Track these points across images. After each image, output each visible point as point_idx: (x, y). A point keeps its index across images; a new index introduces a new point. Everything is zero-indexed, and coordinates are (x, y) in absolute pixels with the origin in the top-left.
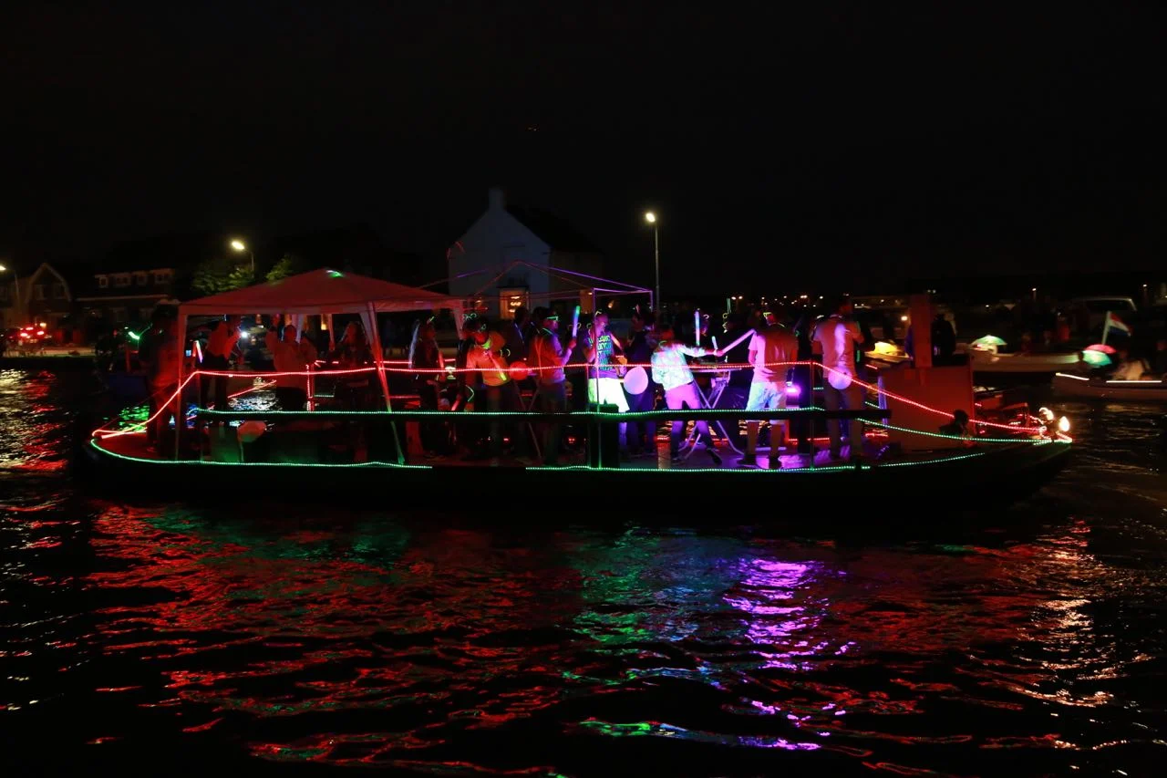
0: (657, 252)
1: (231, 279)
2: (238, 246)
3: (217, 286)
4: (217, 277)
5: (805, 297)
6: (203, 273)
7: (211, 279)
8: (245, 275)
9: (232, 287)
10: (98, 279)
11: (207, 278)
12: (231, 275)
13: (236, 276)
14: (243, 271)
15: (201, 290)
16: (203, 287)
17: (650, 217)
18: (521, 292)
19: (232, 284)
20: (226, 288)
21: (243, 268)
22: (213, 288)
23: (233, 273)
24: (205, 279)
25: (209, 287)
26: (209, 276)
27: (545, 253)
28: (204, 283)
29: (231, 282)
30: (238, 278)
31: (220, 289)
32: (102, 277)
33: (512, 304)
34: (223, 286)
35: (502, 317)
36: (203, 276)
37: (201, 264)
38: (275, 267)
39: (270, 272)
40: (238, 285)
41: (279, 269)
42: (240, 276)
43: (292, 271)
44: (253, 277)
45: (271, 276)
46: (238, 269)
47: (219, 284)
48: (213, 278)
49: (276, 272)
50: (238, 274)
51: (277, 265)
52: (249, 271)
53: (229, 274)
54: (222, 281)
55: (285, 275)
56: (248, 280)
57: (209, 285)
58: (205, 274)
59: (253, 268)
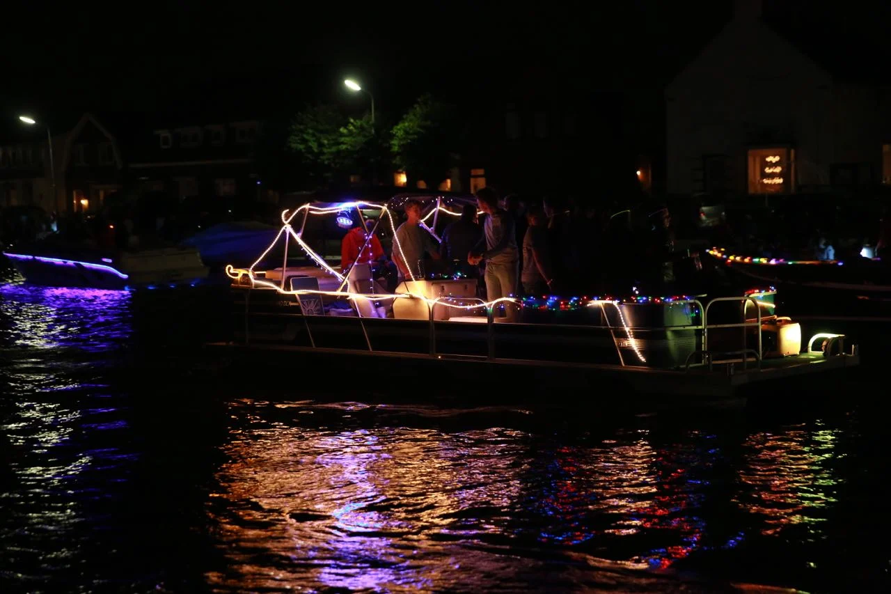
1: (342, 135)
2: (352, 85)
3: (321, 145)
4: (322, 132)
6: (302, 127)
7: (313, 135)
8: (362, 128)
9: (344, 147)
10: (159, 136)
11: (308, 134)
12: (342, 130)
13: (350, 131)
14: (358, 123)
15: (300, 151)
16: (302, 147)
18: (783, 150)
19: (343, 143)
20: (334, 149)
21: (361, 119)
22: (314, 146)
23: (345, 126)
24: (305, 136)
25: (311, 147)
26: (311, 131)
28: (304, 141)
29: (343, 139)
30: (351, 134)
31: (325, 150)
32: (164, 133)
33: (768, 170)
34: (330, 146)
35: (751, 191)
36: (302, 131)
37: (300, 114)
38: (405, 116)
39: (397, 124)
40: (351, 145)
41: (411, 121)
42: (354, 131)
43: (429, 123)
44: (373, 131)
45: (399, 130)
46: (352, 120)
47: (326, 142)
48: (316, 134)
49: (406, 124)
50: (351, 128)
51: (407, 113)
52: (368, 122)
53: (340, 128)
54: (330, 138)
55: (418, 129)
56: (365, 136)
57: (310, 144)
58: (305, 129)
59: (373, 119)
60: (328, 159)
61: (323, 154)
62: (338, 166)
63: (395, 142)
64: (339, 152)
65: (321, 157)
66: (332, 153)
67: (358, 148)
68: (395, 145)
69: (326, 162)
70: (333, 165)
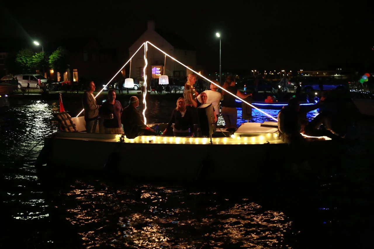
0: (220, 50)
1: (33, 58)
2: (36, 43)
3: (27, 61)
4: (27, 57)
5: (284, 71)
6: (20, 55)
7: (24, 58)
8: (40, 56)
9: (34, 61)
11: (23, 57)
12: (33, 56)
13: (36, 57)
14: (38, 54)
15: (20, 62)
16: (20, 61)
17: (218, 35)
18: (161, 67)
19: (34, 60)
20: (31, 62)
21: (39, 53)
22: (25, 61)
23: (34, 55)
24: (22, 58)
25: (23, 61)
26: (23, 56)
27: (172, 50)
28: (21, 59)
29: (34, 59)
30: (36, 58)
31: (28, 62)
33: (157, 72)
34: (30, 61)
35: (153, 77)
37: (20, 51)
38: (53, 53)
39: (51, 55)
40: (36, 61)
41: (55, 54)
42: (37, 57)
43: (60, 55)
44: (43, 57)
45: (51, 57)
46: (36, 54)
47: (28, 60)
48: (25, 57)
50: (36, 56)
51: (54, 52)
52: (41, 55)
53: (32, 55)
55: (57, 57)
56: (41, 58)
57: (23, 60)
58: (22, 56)
59: (43, 54)
60: (29, 65)
61: (28, 63)
62: (32, 67)
63: (50, 60)
64: (32, 63)
65: (27, 64)
66: (30, 63)
67: (38, 62)
68: (50, 61)
69: (28, 66)
70: (31, 67)
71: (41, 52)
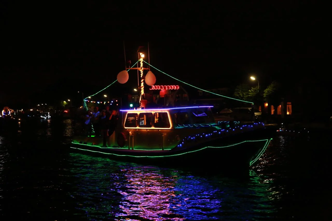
1: (250, 92)
2: (253, 78)
3: (243, 95)
6: (238, 90)
7: (241, 92)
8: (255, 90)
9: (250, 95)
10: (199, 92)
11: (240, 92)
12: (249, 91)
13: (252, 91)
14: (254, 89)
15: (237, 96)
16: (238, 95)
19: (250, 94)
22: (241, 95)
23: (251, 90)
24: (239, 92)
25: (241, 96)
26: (241, 91)
28: (238, 94)
29: (250, 93)
30: (252, 92)
31: (245, 96)
34: (246, 95)
37: (238, 86)
38: (268, 87)
39: (265, 89)
40: (252, 95)
41: (270, 88)
43: (275, 89)
44: (258, 91)
45: (266, 91)
46: (252, 88)
47: (245, 94)
48: (243, 92)
49: (268, 89)
50: (252, 90)
52: (257, 89)
54: (246, 93)
55: (272, 91)
56: (256, 92)
57: (240, 95)
58: (239, 90)
59: (258, 88)
60: (245, 99)
63: (265, 94)
64: (248, 97)
66: (247, 97)
67: (254, 96)
68: (265, 95)
71: (257, 87)
